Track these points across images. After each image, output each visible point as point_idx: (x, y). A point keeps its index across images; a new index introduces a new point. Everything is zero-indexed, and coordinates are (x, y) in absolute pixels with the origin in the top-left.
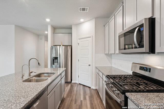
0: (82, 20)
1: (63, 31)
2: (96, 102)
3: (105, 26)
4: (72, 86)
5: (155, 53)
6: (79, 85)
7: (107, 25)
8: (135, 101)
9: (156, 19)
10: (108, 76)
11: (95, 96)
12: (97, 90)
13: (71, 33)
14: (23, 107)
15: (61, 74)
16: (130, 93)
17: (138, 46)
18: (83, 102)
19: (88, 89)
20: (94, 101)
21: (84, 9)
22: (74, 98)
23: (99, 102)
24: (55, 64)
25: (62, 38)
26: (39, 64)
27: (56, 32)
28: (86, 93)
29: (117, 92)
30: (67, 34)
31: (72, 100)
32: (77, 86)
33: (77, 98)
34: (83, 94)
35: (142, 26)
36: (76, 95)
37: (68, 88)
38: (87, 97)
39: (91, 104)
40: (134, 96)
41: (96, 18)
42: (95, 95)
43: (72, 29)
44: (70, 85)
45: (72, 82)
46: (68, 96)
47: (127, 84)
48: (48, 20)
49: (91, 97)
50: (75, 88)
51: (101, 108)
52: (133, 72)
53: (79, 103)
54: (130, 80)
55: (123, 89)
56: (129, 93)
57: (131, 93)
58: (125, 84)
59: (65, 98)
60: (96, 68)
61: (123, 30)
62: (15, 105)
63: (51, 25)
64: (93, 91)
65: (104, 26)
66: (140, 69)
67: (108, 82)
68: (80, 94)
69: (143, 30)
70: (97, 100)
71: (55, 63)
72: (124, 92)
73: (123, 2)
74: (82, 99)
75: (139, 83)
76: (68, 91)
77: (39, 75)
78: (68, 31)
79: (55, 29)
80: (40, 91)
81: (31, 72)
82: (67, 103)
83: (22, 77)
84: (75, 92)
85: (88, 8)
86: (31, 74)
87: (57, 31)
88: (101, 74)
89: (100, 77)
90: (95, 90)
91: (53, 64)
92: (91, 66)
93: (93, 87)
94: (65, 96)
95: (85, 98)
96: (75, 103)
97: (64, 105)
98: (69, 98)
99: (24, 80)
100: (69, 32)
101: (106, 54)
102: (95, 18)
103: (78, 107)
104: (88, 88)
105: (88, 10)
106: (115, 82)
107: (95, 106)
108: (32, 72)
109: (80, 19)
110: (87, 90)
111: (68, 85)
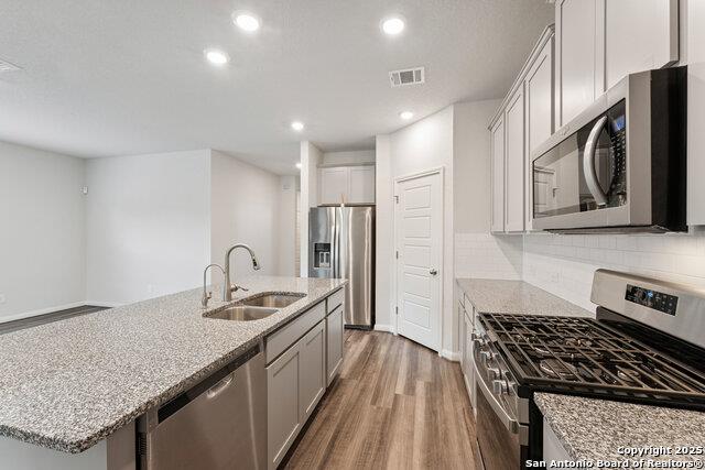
0: (407, 116)
1: (349, 157)
2: (448, 407)
3: (493, 130)
4: (373, 340)
5: (685, 229)
6: (398, 341)
7: (499, 122)
8: (564, 434)
9: (690, 72)
10: (487, 316)
11: (450, 387)
12: (459, 363)
13: (374, 164)
14: (163, 395)
15: (326, 299)
16: (553, 395)
17: (600, 201)
18: (402, 403)
19: (429, 356)
20: (442, 403)
21: (406, 77)
22: (372, 385)
23: (460, 409)
24: (321, 264)
25: (346, 181)
26: (255, 264)
27: (325, 164)
28: (419, 371)
29: (504, 383)
30: (361, 168)
31: (363, 390)
32: (392, 343)
33: (382, 384)
34: (408, 373)
35: (617, 110)
36: (382, 373)
37: (358, 346)
38: (420, 387)
39: (432, 413)
40: (569, 411)
41: (460, 104)
42: (450, 383)
43: (374, 148)
44: (366, 338)
45: (376, 327)
46: (354, 373)
47: (553, 358)
48: (298, 126)
49: (435, 387)
50: (383, 350)
51: (465, 432)
52: (600, 310)
53: (386, 401)
54: (587, 339)
55: (524, 376)
56: (546, 396)
57: (558, 397)
58: (546, 357)
59: (342, 380)
60: (457, 282)
61: (553, 131)
62: (144, 385)
63: (311, 143)
64: (444, 368)
65: (490, 128)
66: (626, 298)
67: (481, 341)
68: (395, 373)
69: (624, 129)
70: (454, 400)
71: (322, 261)
72: (526, 390)
73: (552, 26)
74: (400, 389)
75: (616, 358)
76: (356, 356)
77: (259, 300)
78: (363, 156)
79: (323, 153)
80: (232, 349)
81: (233, 287)
82: (347, 394)
83: (205, 303)
84: (380, 362)
85: (422, 69)
86: (234, 295)
87: (332, 158)
88: (469, 308)
89: (467, 319)
90: (453, 362)
91: (317, 265)
92: (439, 276)
93: (447, 353)
94: (344, 374)
95: (410, 389)
96: (374, 402)
97: (338, 403)
98: (354, 382)
99: (208, 310)
100: (367, 159)
101: (496, 235)
102: (454, 104)
103: (380, 417)
104: (427, 353)
105: (423, 78)
106: (502, 344)
107: (445, 422)
108: (236, 289)
109: (399, 114)
110: (425, 360)
111: (362, 336)
